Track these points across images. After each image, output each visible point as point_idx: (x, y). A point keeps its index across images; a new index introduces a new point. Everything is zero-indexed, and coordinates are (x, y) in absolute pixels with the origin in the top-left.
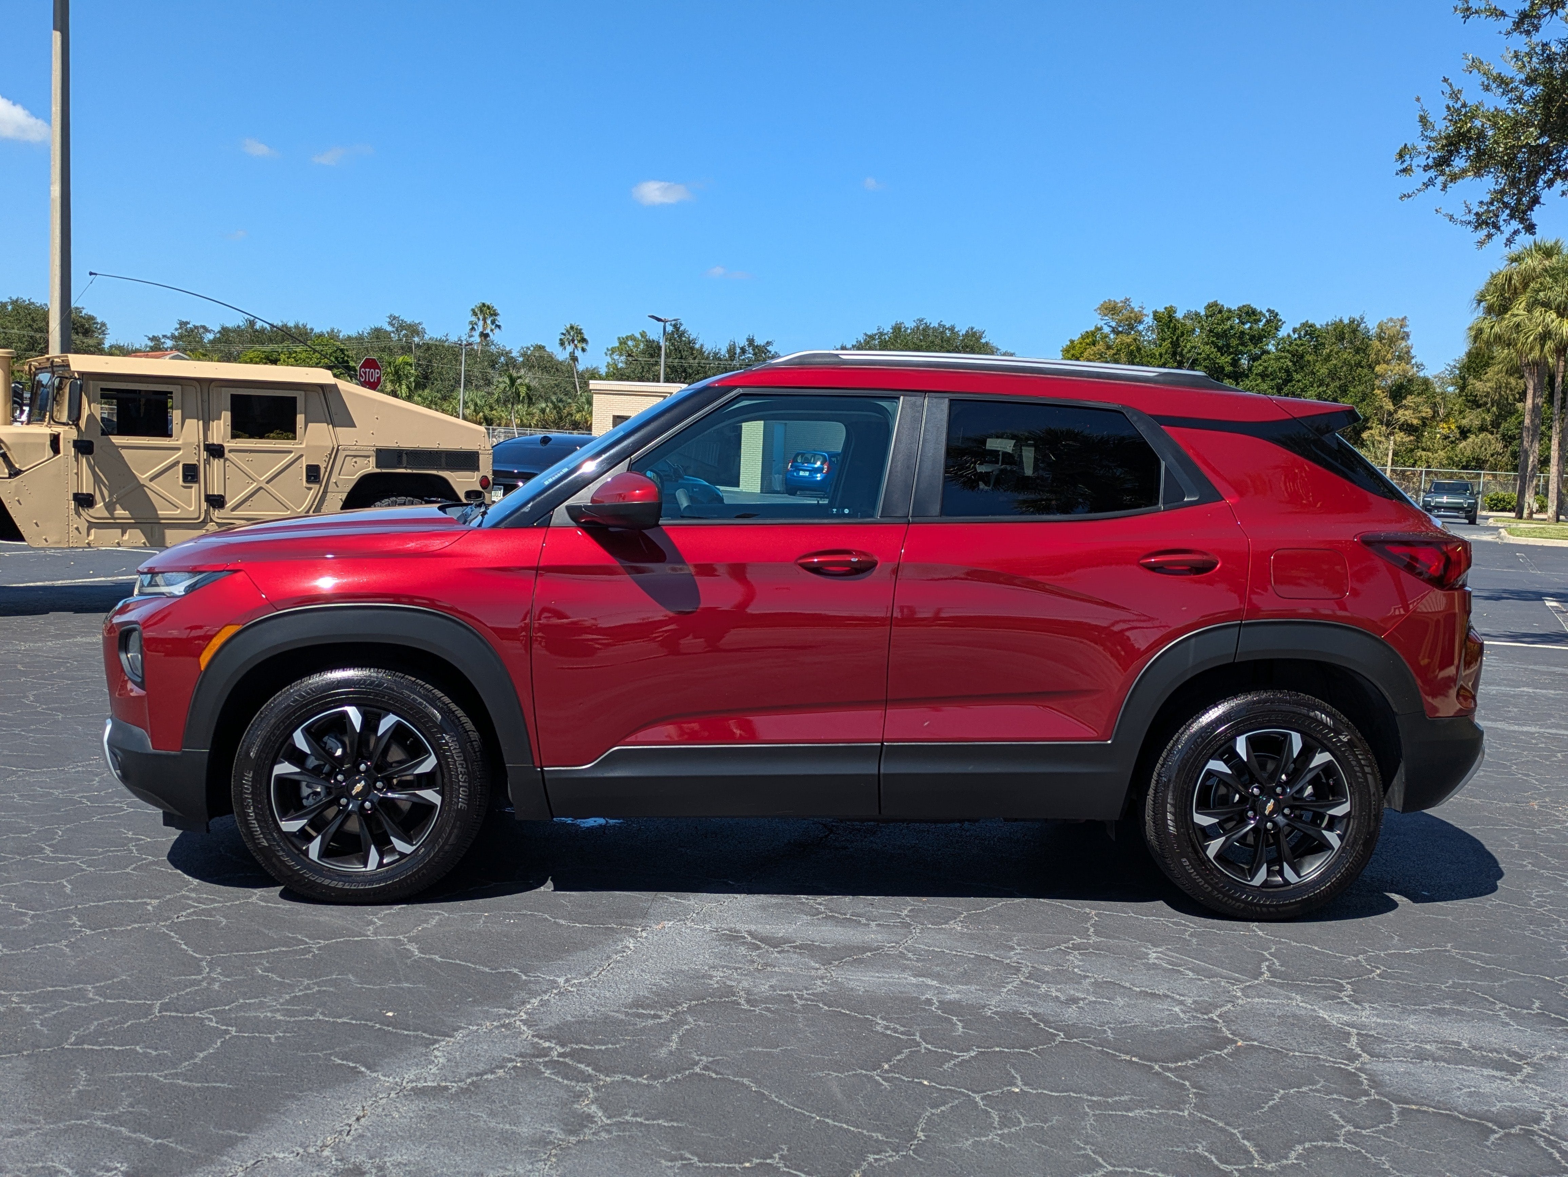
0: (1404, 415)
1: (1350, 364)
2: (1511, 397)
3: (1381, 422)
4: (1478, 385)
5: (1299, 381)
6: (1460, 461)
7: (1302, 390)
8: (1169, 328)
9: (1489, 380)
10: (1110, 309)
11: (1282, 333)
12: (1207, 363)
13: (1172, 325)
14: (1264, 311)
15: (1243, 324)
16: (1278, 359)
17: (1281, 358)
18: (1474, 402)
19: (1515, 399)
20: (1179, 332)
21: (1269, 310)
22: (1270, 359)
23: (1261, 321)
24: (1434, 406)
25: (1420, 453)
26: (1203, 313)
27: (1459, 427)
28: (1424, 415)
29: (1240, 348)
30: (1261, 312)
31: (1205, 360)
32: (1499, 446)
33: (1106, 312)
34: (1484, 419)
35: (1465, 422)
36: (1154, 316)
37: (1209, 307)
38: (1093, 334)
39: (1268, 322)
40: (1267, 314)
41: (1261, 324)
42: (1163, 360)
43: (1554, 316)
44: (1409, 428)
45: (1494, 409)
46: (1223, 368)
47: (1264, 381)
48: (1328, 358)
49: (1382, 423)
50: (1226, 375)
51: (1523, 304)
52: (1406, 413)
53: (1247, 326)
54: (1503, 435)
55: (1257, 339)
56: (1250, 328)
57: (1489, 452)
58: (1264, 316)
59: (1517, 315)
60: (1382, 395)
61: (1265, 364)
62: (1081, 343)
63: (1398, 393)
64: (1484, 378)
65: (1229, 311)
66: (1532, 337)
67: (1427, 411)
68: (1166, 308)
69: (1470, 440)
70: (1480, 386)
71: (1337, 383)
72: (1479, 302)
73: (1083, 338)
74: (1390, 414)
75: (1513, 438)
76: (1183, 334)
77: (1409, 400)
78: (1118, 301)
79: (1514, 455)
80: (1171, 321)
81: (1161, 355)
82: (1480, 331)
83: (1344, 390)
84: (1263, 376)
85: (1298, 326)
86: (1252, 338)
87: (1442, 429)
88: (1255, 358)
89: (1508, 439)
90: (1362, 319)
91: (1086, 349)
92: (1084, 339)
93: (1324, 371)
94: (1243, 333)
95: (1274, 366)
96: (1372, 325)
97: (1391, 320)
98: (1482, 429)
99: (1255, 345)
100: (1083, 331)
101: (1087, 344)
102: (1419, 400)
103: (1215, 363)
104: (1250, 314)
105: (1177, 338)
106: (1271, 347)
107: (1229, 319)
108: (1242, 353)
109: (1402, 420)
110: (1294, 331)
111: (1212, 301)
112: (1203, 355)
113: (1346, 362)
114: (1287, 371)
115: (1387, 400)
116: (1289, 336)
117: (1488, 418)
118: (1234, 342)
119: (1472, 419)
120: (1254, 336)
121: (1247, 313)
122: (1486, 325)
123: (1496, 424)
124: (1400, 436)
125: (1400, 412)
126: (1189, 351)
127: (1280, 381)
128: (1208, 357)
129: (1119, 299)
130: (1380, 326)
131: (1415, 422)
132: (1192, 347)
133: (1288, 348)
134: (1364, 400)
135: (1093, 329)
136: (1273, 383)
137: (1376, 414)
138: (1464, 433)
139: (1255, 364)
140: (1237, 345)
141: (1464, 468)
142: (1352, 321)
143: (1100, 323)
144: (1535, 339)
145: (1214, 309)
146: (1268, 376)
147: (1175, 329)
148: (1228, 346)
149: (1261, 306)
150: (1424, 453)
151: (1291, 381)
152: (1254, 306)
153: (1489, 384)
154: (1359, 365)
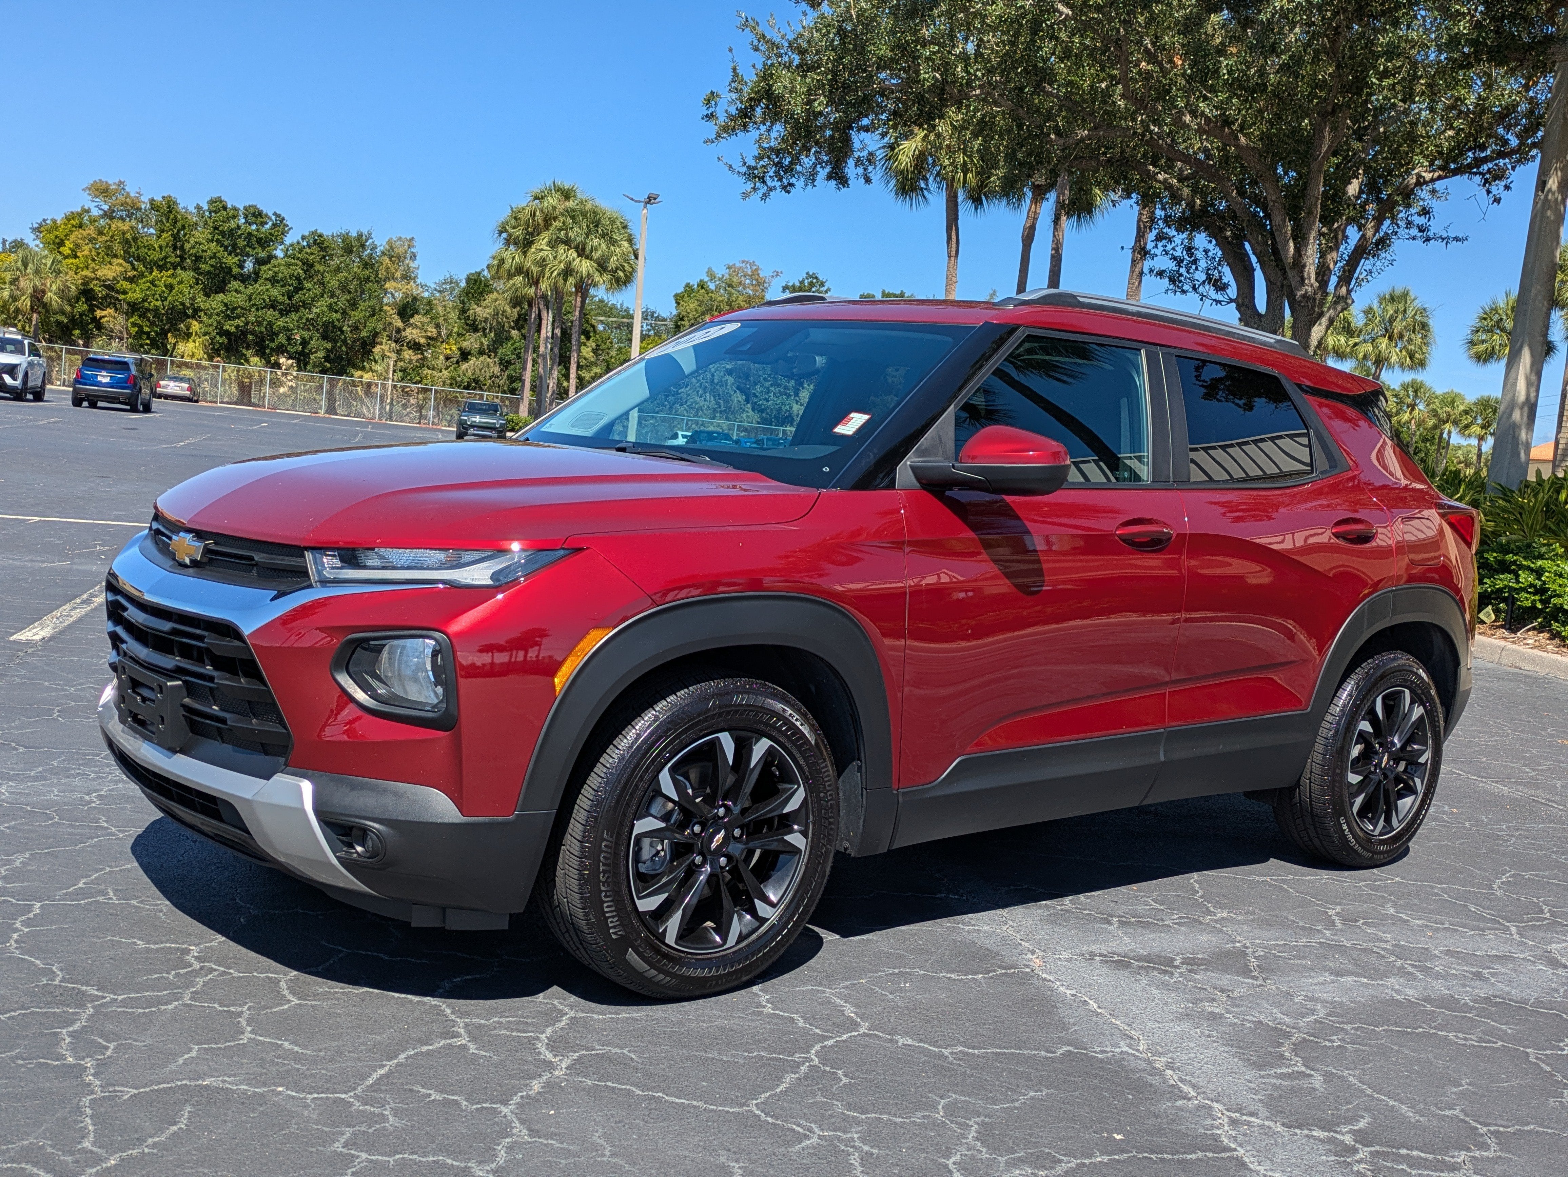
0: (411, 334)
1: (359, 279)
2: (507, 325)
3: (389, 337)
4: (479, 310)
5: (309, 290)
6: (462, 381)
7: (313, 300)
8: (168, 219)
9: (486, 307)
10: (102, 191)
11: (289, 239)
12: (212, 262)
13: (172, 216)
14: (270, 214)
15: (250, 224)
16: (289, 265)
17: (292, 264)
18: (474, 327)
19: (510, 327)
20: (179, 225)
21: (275, 214)
22: (279, 265)
23: (266, 223)
24: (438, 326)
25: (426, 371)
26: (206, 207)
27: (460, 349)
28: (429, 334)
29: (248, 249)
30: (266, 215)
31: (211, 258)
32: (497, 370)
33: (97, 193)
34: (482, 343)
35: (465, 344)
36: (151, 204)
37: (212, 202)
38: (80, 215)
39: (274, 225)
40: (273, 218)
41: (267, 226)
42: (164, 254)
43: (575, 255)
44: (416, 347)
45: (492, 335)
46: (230, 269)
47: (273, 286)
48: (338, 270)
49: (390, 339)
50: (232, 276)
51: (546, 240)
52: (414, 331)
53: (254, 227)
54: (501, 359)
55: (264, 242)
56: (258, 230)
57: (488, 375)
58: (270, 219)
59: (542, 250)
60: (392, 312)
61: (276, 269)
62: (66, 224)
63: (407, 310)
64: (484, 304)
65: (235, 209)
66: (556, 273)
67: (432, 331)
68: (163, 197)
69: (472, 362)
70: (481, 311)
71: (348, 297)
72: (501, 233)
73: (69, 218)
74: (399, 331)
75: (509, 363)
76: (183, 227)
77: (416, 319)
78: (110, 182)
79: (512, 379)
80: (170, 212)
81: (161, 247)
82: (502, 261)
83: (354, 305)
84: (274, 281)
85: (307, 234)
86: (259, 241)
87: (445, 349)
88: (260, 262)
89: (505, 364)
90: (370, 234)
91: (72, 232)
92: (69, 220)
93: (334, 283)
94: (250, 234)
95: (285, 272)
96: (380, 241)
97: (400, 239)
98: (481, 353)
99: (263, 249)
100: (68, 210)
101: (73, 226)
102: (426, 320)
103: (221, 263)
104: (256, 215)
105: (178, 232)
106: (279, 253)
107: (234, 217)
108: (248, 255)
109: (410, 337)
110: (303, 238)
111: (215, 195)
112: (209, 253)
113: (356, 276)
114: (298, 278)
115: (396, 317)
116: (298, 243)
117: (485, 342)
118: (241, 243)
119: (471, 342)
120: (261, 239)
121: (254, 214)
122: (507, 255)
123: (493, 349)
124: (408, 354)
125: (408, 330)
126: (193, 247)
127: (291, 288)
128: (214, 256)
129: (112, 181)
130: (389, 242)
131: (422, 341)
132: (196, 243)
133: (298, 255)
134: (373, 315)
135: (79, 210)
136: (284, 290)
137: (384, 329)
138: (465, 355)
139: (263, 268)
140: (245, 246)
141: (466, 388)
142: (360, 235)
143: (91, 205)
144: (559, 274)
145: (218, 205)
146: (278, 282)
147: (176, 221)
148: (235, 246)
149: (268, 210)
150: (430, 372)
151: (302, 289)
152: (261, 207)
153: (488, 311)
154: (368, 280)
